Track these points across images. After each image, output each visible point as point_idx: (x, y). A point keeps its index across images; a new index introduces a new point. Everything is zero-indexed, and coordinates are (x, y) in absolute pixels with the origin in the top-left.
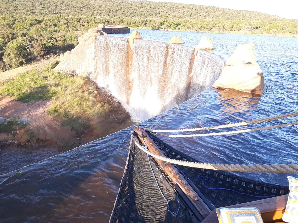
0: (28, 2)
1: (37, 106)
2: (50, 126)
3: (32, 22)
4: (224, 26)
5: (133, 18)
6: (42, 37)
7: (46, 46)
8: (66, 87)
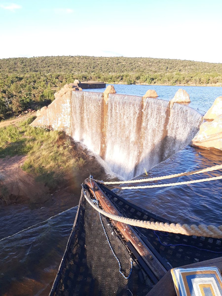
0: (11, 61)
1: (12, 161)
2: (24, 182)
3: (13, 80)
4: (200, 79)
5: (110, 73)
6: (21, 94)
7: (24, 101)
8: (42, 142)
